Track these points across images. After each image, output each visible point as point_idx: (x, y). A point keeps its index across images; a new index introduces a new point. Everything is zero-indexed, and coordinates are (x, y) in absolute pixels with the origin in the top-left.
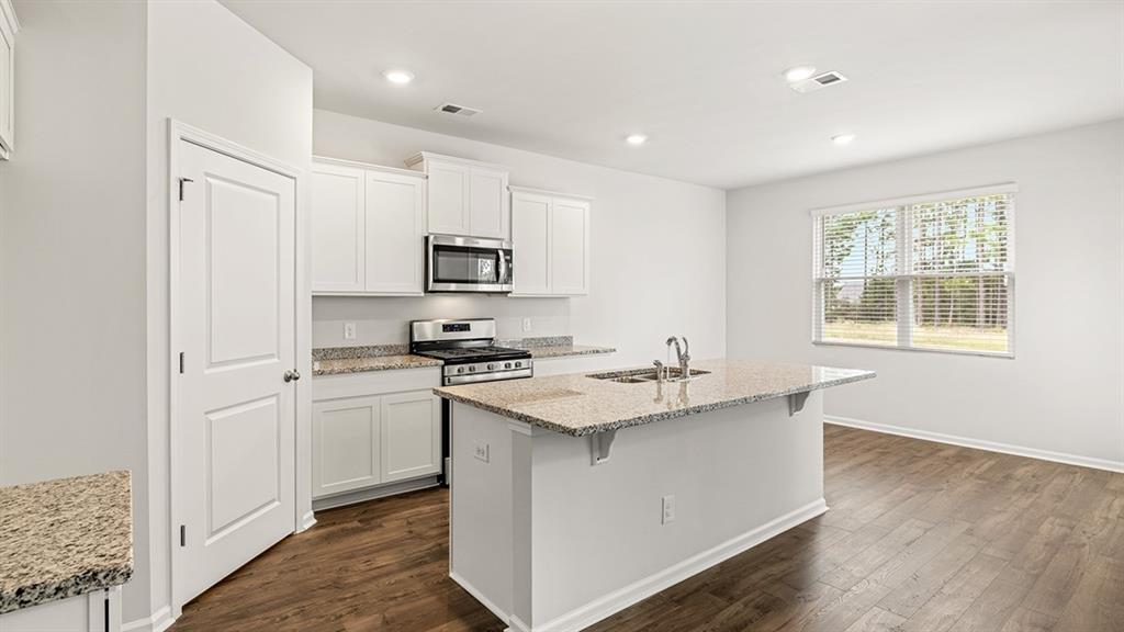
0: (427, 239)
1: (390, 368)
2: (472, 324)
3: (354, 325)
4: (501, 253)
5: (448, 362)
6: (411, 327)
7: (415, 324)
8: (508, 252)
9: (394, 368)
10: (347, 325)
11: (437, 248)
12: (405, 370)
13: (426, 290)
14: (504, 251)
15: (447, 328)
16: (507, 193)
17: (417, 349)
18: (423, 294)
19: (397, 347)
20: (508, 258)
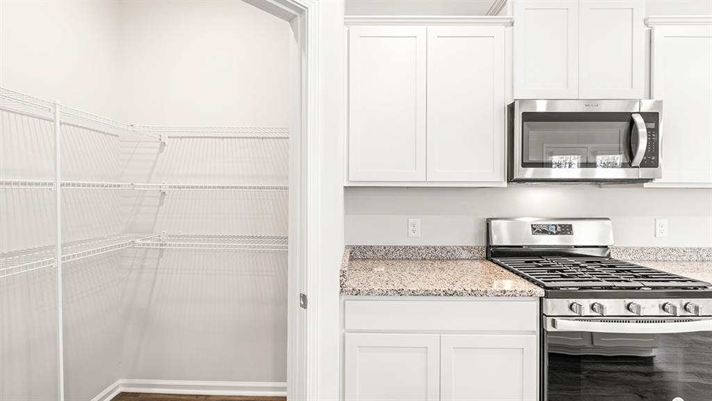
0: (511, 108)
1: (455, 293)
2: (575, 224)
3: (419, 220)
4: (639, 120)
5: (552, 293)
6: (488, 225)
7: (493, 222)
8: (652, 118)
9: (461, 294)
10: (411, 221)
11: (529, 117)
12: (479, 298)
13: (511, 178)
14: (643, 114)
15: (537, 230)
16: (642, 32)
17: (495, 254)
18: (505, 184)
19: (469, 249)
20: (652, 125)
